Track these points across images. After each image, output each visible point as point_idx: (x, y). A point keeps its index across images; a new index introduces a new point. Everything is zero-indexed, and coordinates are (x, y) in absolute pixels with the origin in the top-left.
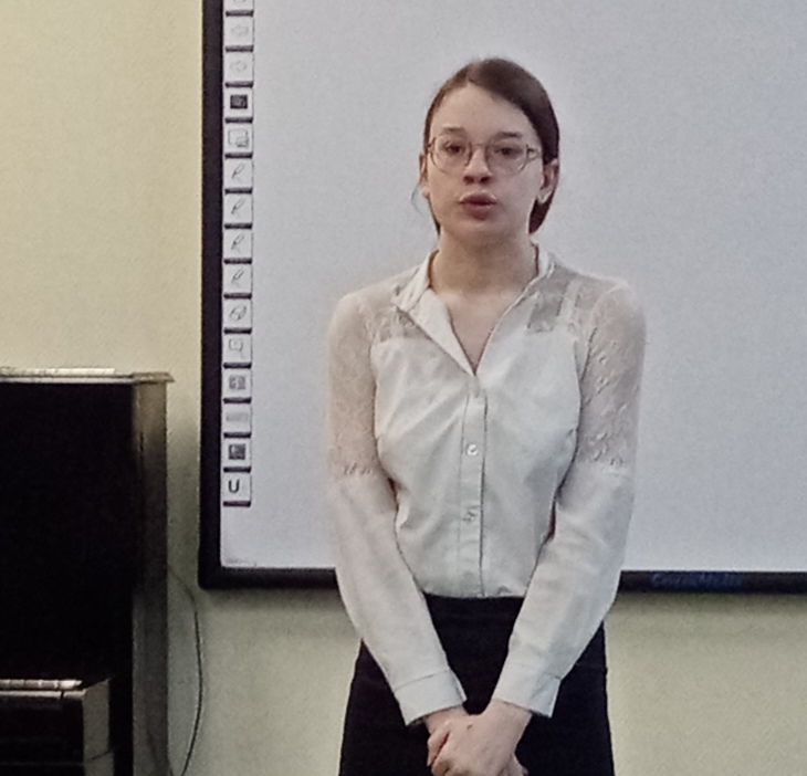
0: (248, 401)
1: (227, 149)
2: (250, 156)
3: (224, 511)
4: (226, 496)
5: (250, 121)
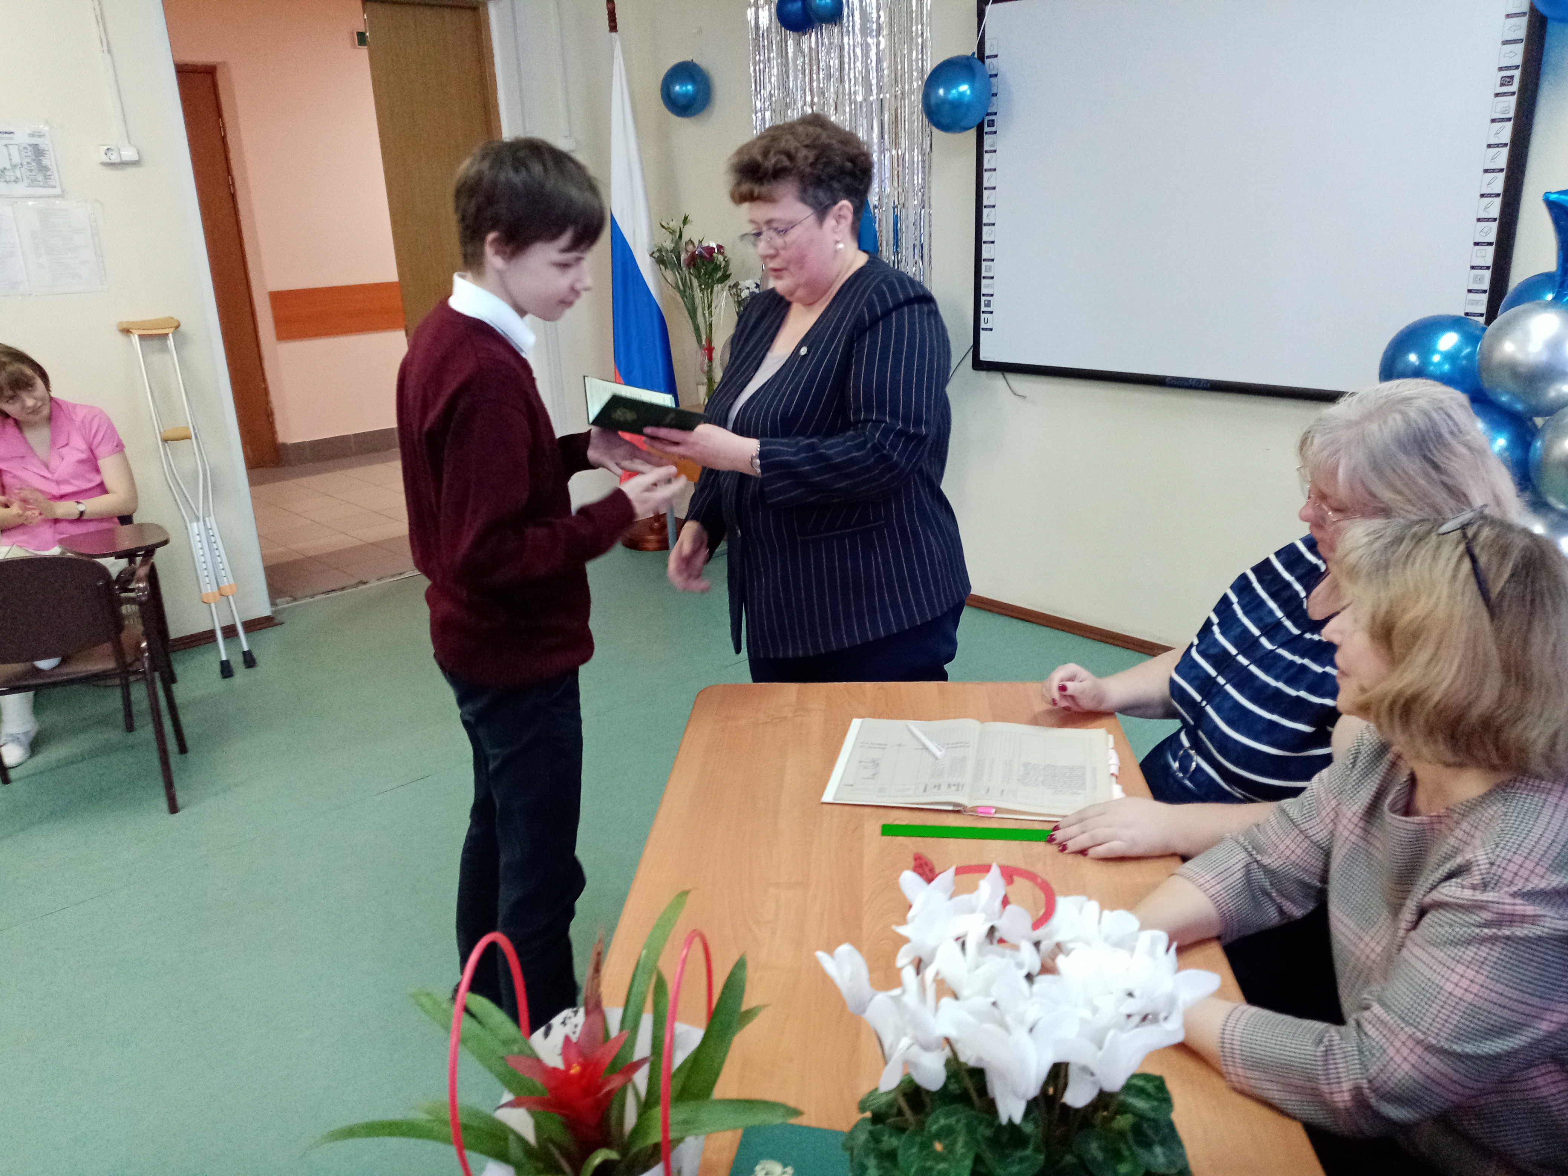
0: (992, 278)
1: (986, 148)
2: (995, 151)
3: (982, 332)
4: (983, 325)
5: (995, 133)
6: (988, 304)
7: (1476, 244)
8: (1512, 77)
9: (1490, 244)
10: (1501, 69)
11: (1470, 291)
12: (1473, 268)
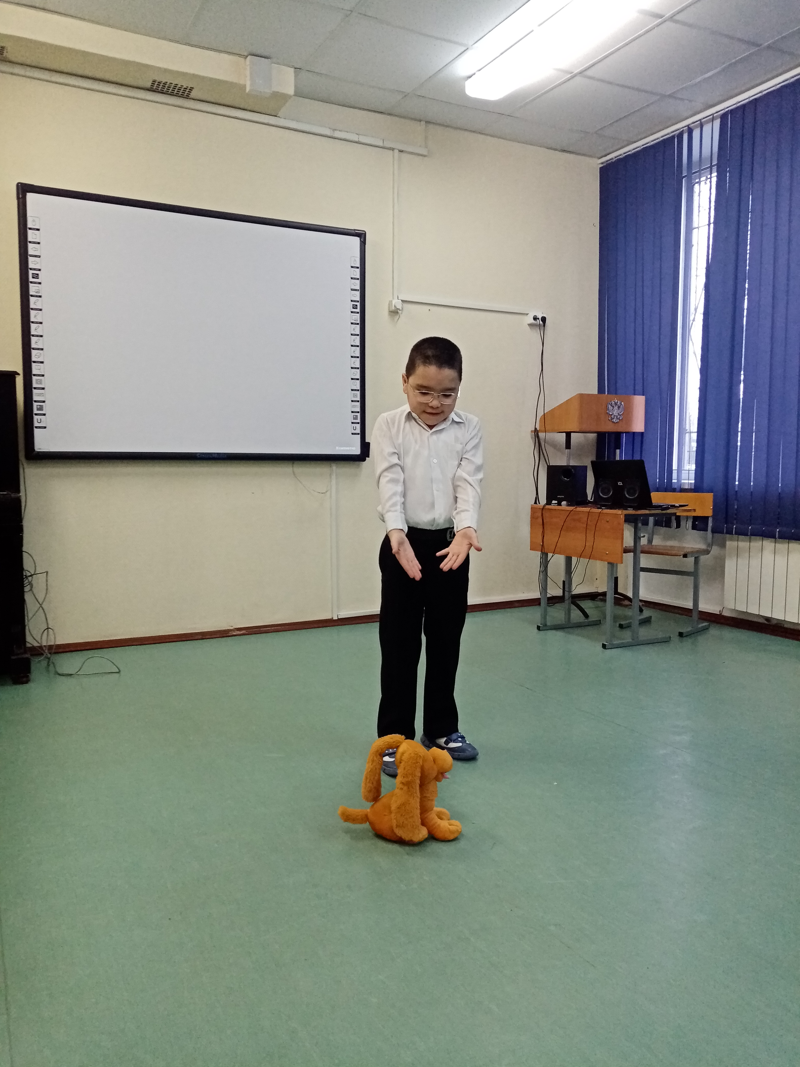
0: (43, 389)
1: (31, 293)
2: (40, 297)
3: (36, 431)
5: (40, 283)
6: (41, 408)
7: (352, 379)
8: (357, 305)
9: (358, 379)
10: (352, 301)
11: (352, 401)
12: (352, 390)
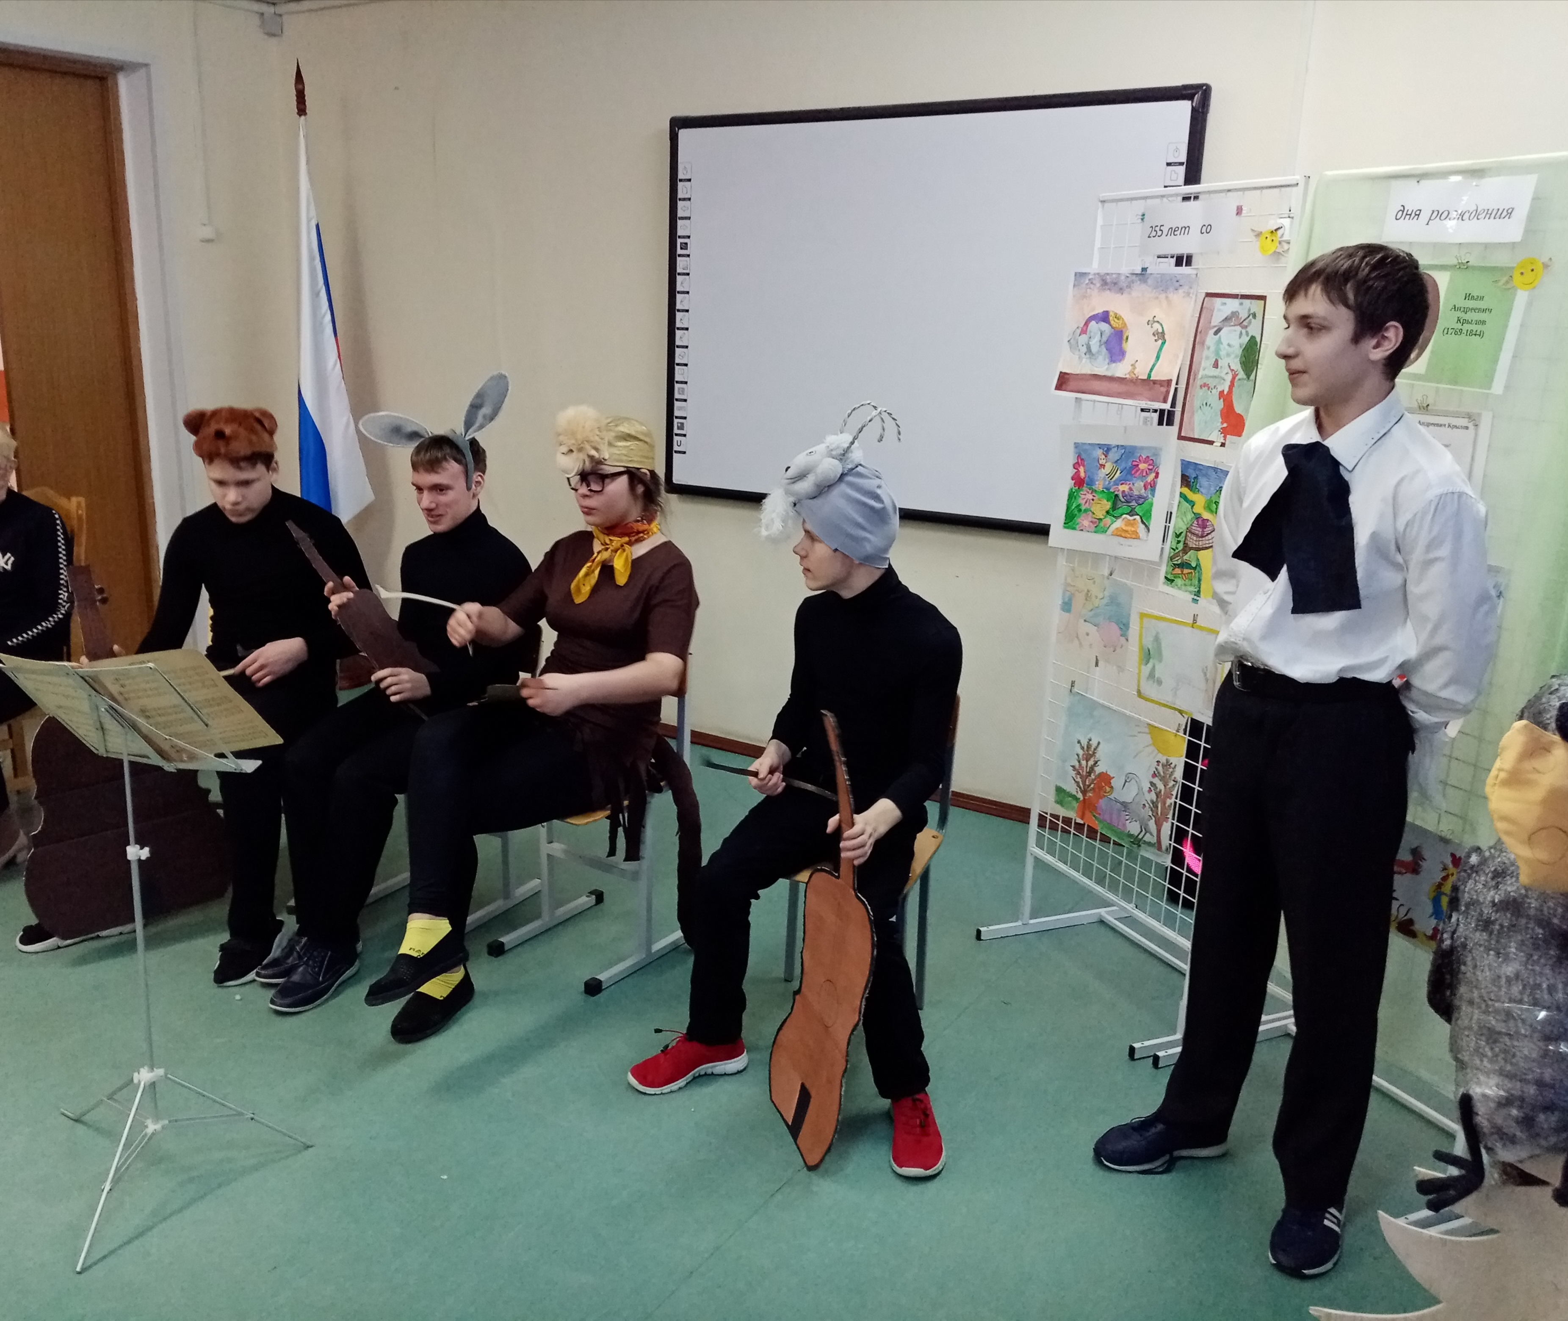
6: (681, 427)
